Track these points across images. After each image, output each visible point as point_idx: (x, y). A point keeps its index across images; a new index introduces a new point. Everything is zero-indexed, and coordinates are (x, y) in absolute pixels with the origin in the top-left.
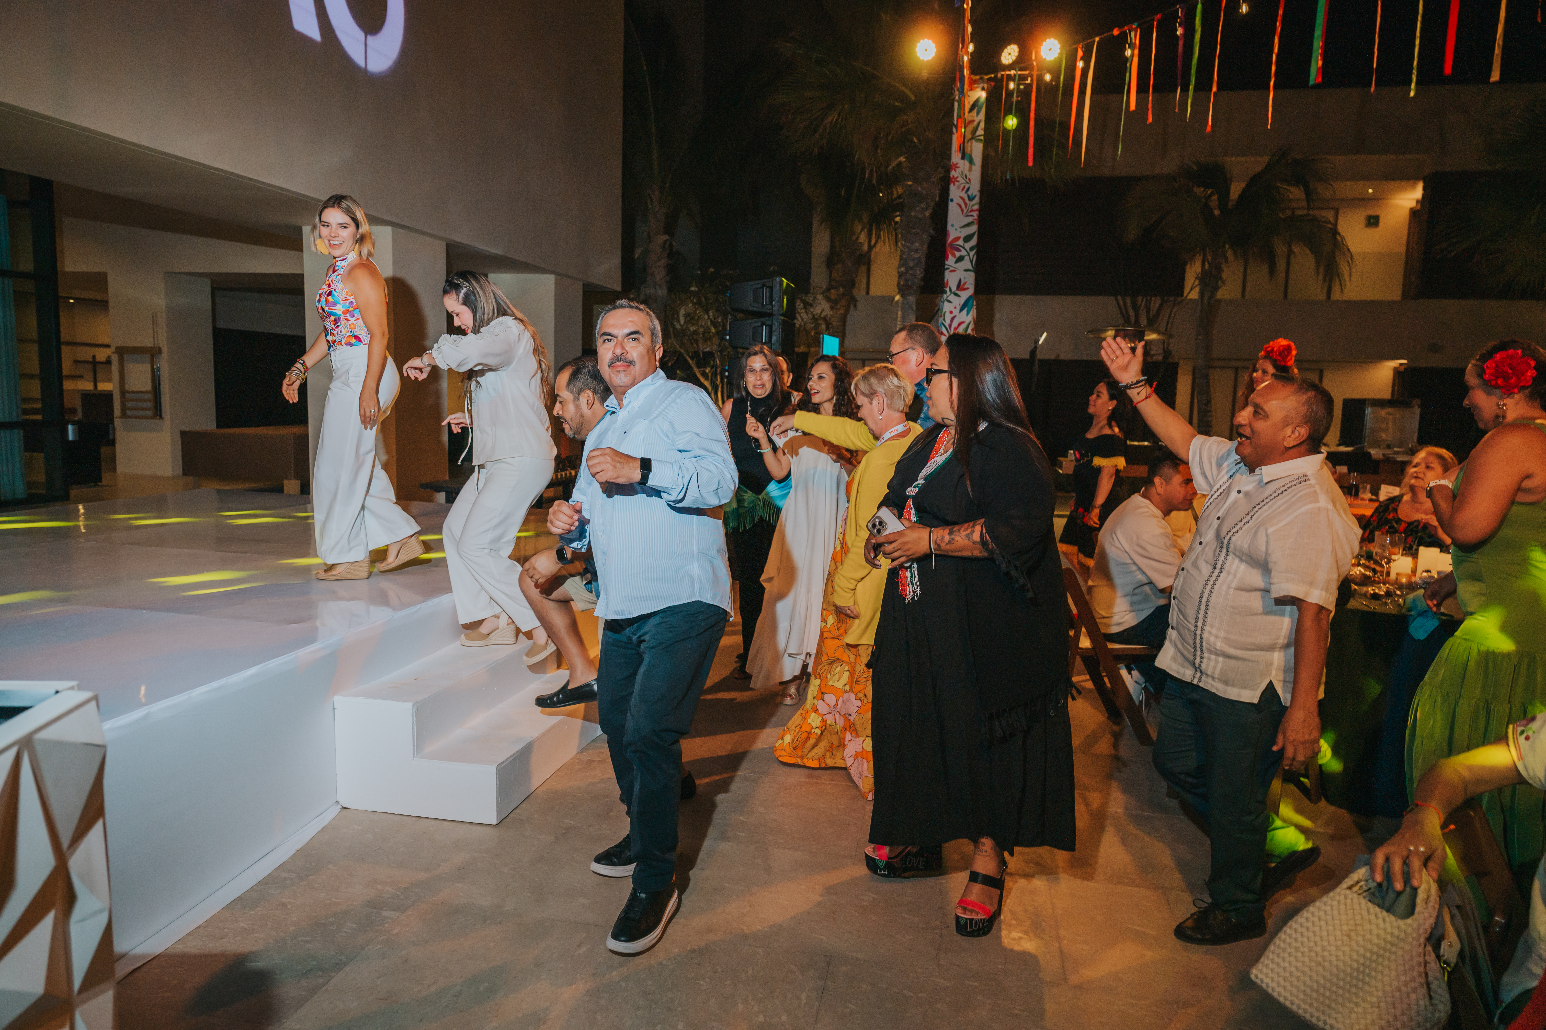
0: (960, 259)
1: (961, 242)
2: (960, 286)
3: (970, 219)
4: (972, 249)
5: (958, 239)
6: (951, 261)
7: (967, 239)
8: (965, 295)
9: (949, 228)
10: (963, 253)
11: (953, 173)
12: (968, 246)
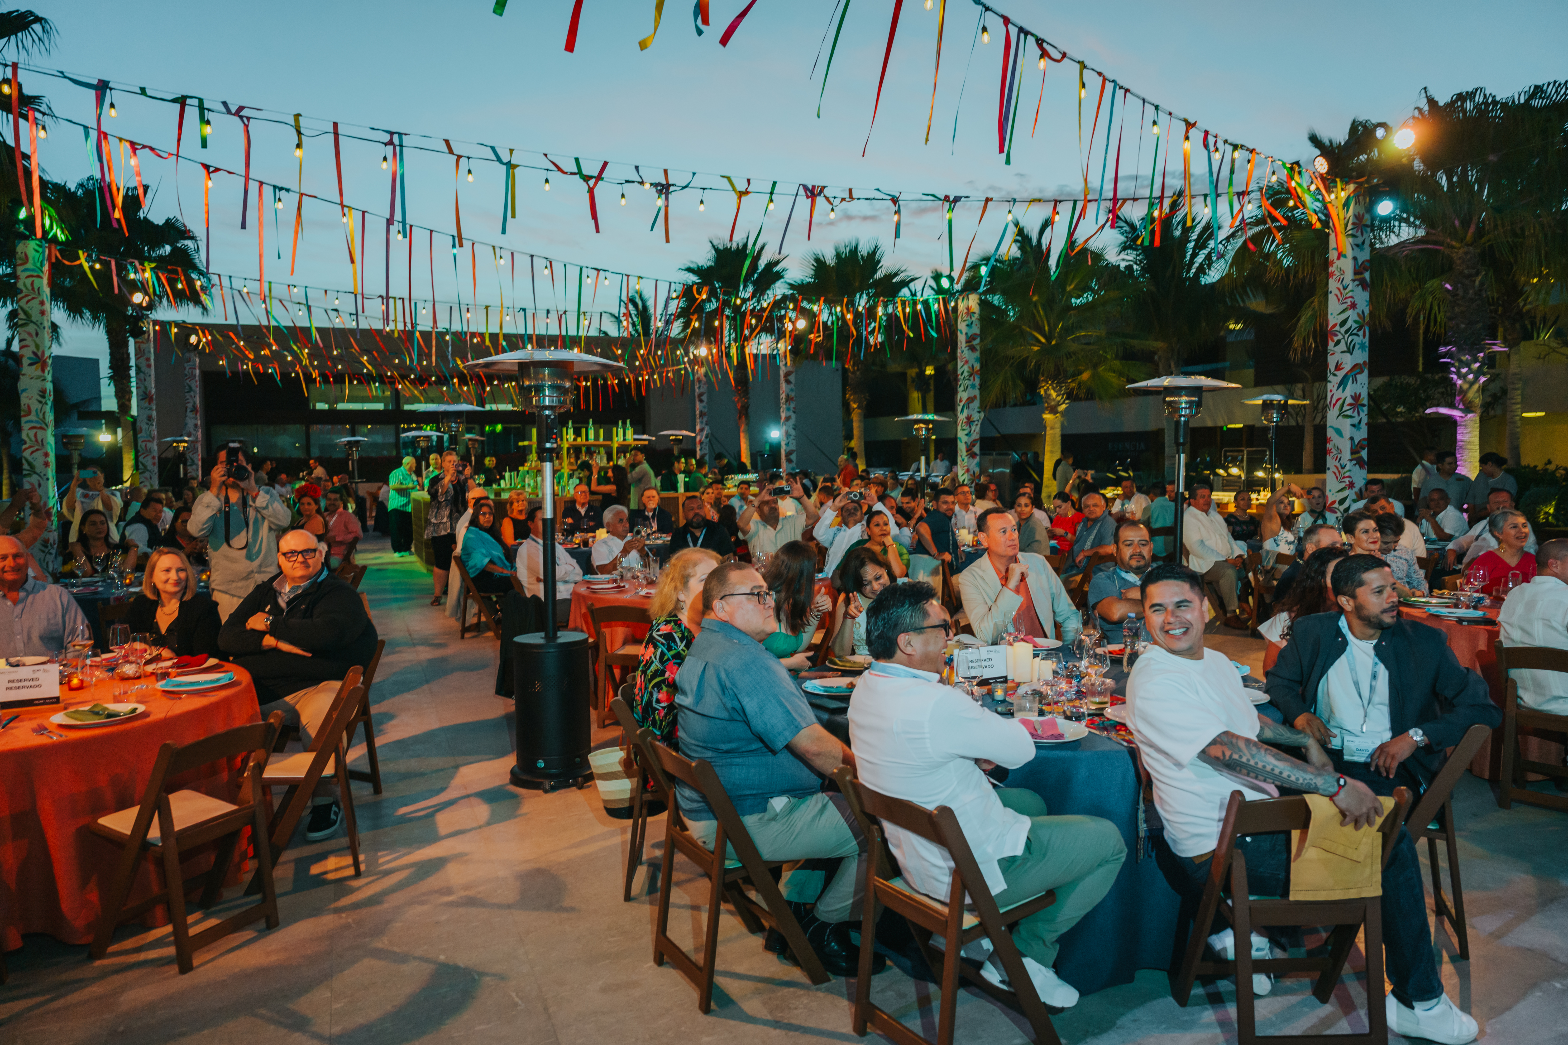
0: (1338, 343)
1: (1337, 328)
2: (1338, 367)
3: (1345, 306)
4: (1346, 332)
5: (1335, 325)
6: (1331, 344)
7: (1343, 323)
8: (1341, 374)
9: (1330, 317)
10: (1340, 337)
11: (1331, 269)
12: (1343, 330)
